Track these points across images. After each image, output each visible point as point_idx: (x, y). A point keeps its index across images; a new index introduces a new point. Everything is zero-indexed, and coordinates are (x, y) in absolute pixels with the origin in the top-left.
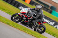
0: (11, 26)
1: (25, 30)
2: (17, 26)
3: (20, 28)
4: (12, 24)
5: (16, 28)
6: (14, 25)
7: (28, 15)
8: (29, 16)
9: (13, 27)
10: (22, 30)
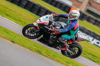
0: (43, 55)
1: (68, 63)
2: (54, 56)
3: (59, 59)
4: (45, 53)
5: (53, 59)
6: (50, 54)
9: (47, 57)
10: (62, 63)
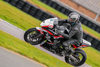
7: (54, 31)
8: (55, 33)
